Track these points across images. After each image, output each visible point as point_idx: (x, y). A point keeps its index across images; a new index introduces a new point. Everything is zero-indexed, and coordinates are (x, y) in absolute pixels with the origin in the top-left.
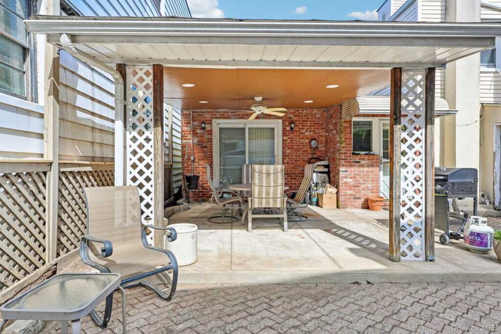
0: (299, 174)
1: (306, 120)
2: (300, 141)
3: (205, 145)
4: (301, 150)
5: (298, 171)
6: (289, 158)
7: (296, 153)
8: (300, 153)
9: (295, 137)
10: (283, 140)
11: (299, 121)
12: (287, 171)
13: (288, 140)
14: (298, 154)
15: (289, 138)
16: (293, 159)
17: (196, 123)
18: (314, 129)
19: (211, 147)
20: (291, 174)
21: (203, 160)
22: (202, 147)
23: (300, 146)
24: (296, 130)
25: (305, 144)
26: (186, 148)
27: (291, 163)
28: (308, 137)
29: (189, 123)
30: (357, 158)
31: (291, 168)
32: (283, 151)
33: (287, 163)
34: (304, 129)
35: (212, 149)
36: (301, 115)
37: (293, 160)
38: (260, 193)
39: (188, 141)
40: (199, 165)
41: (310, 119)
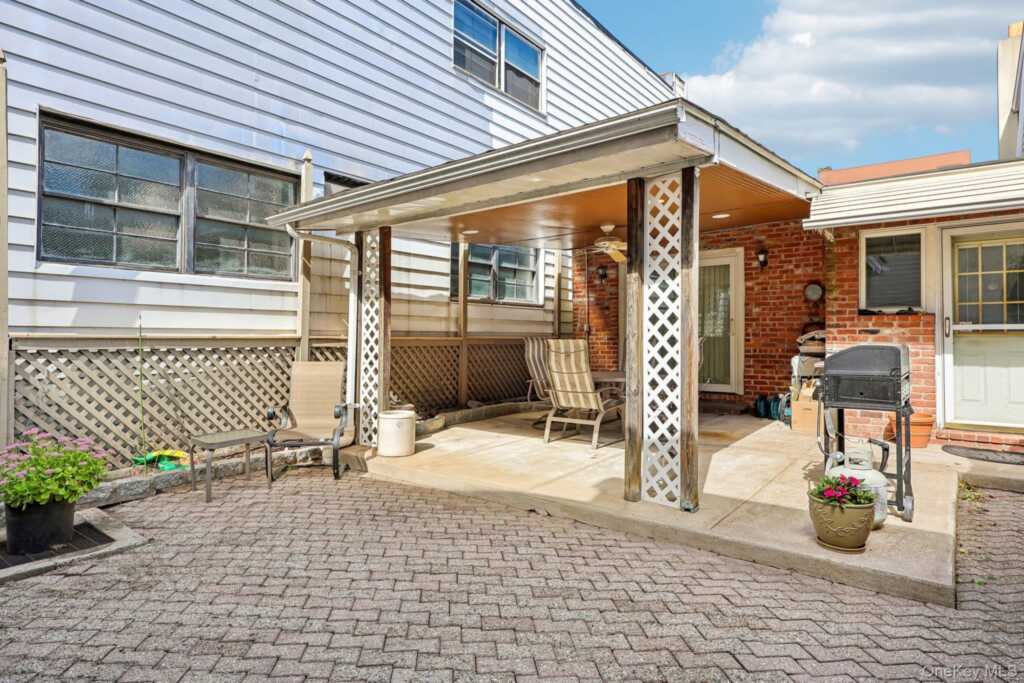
0: (780, 357)
1: (795, 242)
2: (782, 288)
3: (606, 304)
4: (785, 307)
5: (777, 351)
6: (757, 325)
7: (774, 314)
8: (782, 313)
9: (771, 281)
10: (747, 289)
11: (780, 246)
12: (755, 351)
13: (756, 288)
14: (777, 317)
15: (758, 284)
16: (767, 325)
17: (593, 269)
18: (814, 260)
19: (617, 308)
20: (763, 356)
21: (604, 330)
22: (602, 309)
23: (782, 298)
24: (773, 265)
25: (793, 295)
26: (579, 312)
27: (763, 335)
28: (802, 278)
29: (584, 270)
30: (870, 324)
31: (763, 345)
32: (746, 310)
33: (755, 335)
34: (790, 262)
35: (617, 312)
36: (784, 233)
37: (768, 328)
38: (562, 381)
39: (580, 300)
40: (597, 339)
41: (805, 239)
